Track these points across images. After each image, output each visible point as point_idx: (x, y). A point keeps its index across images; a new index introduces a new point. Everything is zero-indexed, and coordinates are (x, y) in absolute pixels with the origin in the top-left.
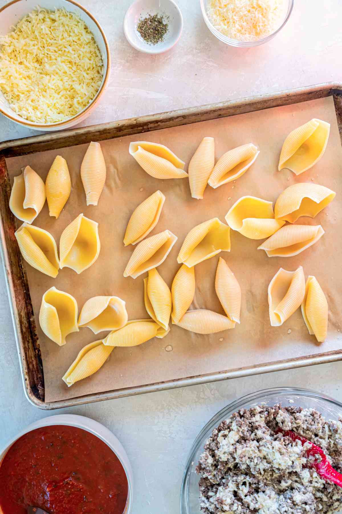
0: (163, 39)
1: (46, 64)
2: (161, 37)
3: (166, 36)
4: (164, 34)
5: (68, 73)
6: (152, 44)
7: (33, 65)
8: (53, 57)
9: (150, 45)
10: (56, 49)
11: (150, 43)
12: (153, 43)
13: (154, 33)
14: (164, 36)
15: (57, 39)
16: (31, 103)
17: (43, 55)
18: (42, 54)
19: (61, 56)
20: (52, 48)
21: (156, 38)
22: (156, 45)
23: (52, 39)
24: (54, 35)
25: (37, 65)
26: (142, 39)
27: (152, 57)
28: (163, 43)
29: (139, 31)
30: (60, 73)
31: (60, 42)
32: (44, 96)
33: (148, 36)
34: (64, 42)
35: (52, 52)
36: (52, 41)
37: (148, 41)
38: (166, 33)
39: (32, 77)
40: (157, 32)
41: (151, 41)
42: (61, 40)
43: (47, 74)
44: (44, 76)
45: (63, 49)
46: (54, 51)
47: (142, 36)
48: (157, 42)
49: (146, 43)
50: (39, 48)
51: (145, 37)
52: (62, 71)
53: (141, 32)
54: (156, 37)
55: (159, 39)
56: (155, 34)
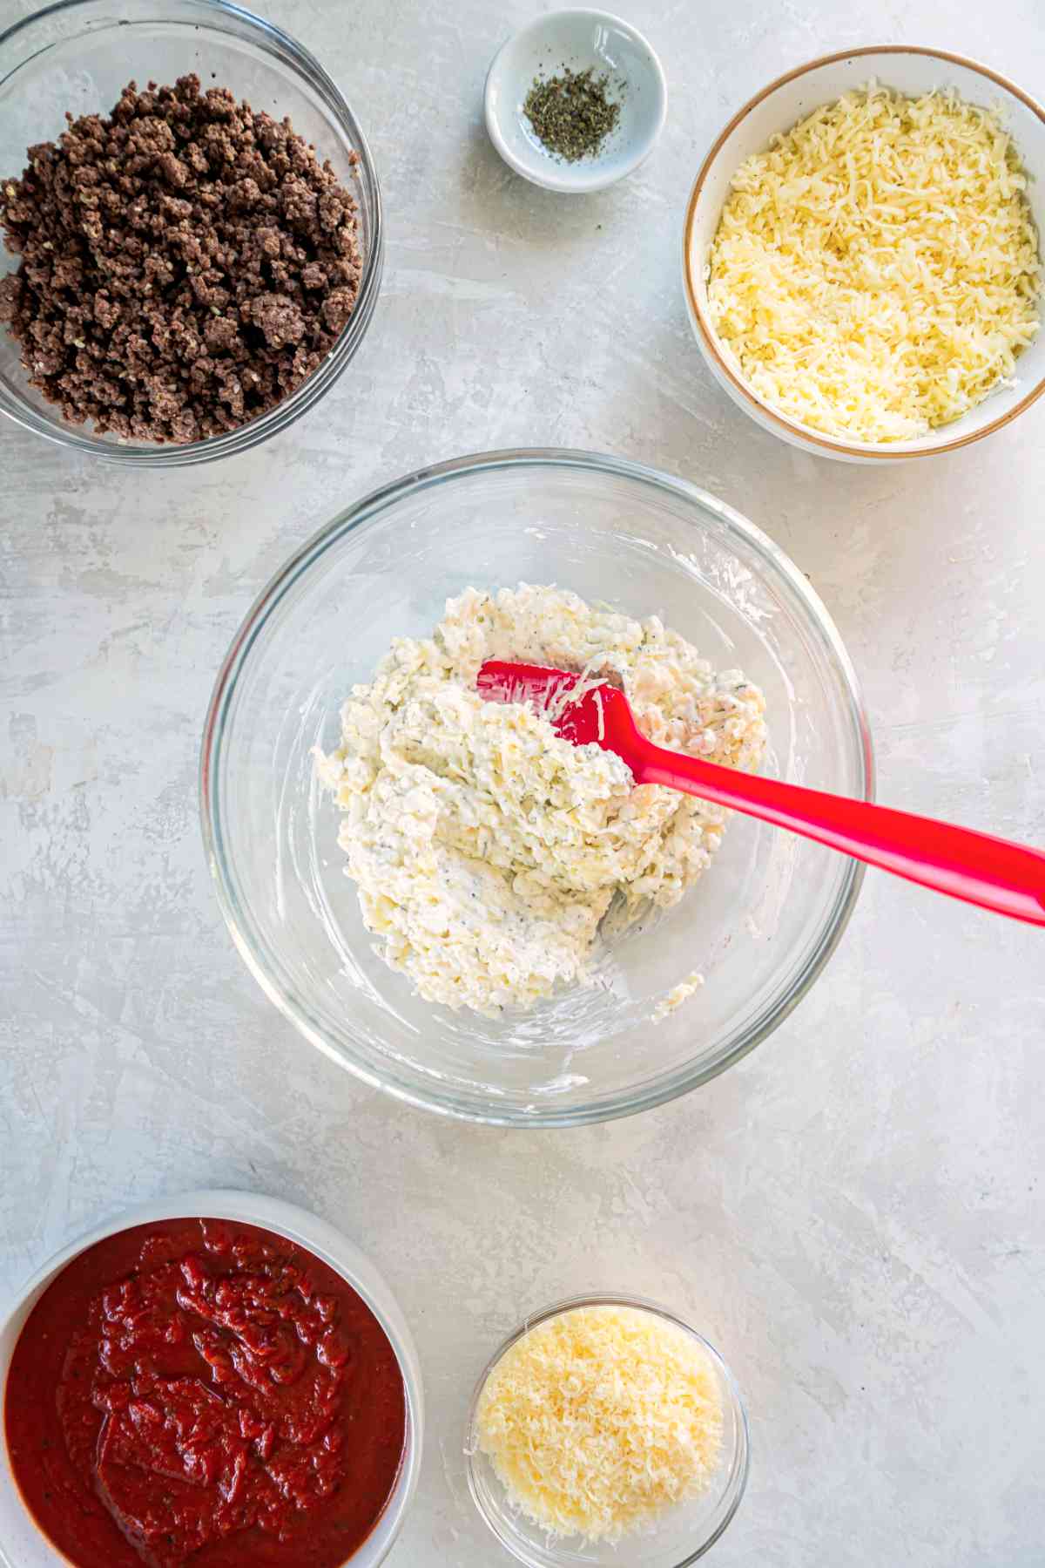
0: (599, 147)
1: (865, 258)
2: (595, 141)
3: (609, 141)
4: (604, 134)
5: (929, 288)
6: (564, 161)
7: (817, 255)
8: (888, 237)
9: (557, 161)
10: (900, 214)
11: (557, 155)
12: (567, 157)
13: (574, 127)
14: (602, 142)
15: (910, 182)
16: (815, 375)
17: (858, 230)
18: (854, 225)
19: (911, 233)
20: (887, 209)
21: (579, 144)
22: (576, 162)
23: (895, 181)
24: (902, 170)
25: (830, 257)
26: (535, 142)
27: (562, 200)
28: (596, 161)
29: (529, 116)
30: (909, 288)
31: (920, 193)
32: (854, 356)
33: (557, 134)
34: (935, 194)
35: (885, 221)
36: (891, 188)
37: (552, 150)
38: (610, 130)
39: (816, 292)
40: (582, 125)
41: (562, 151)
42: (925, 186)
43: (860, 288)
44: (852, 292)
45: (924, 215)
46: (889, 219)
47: (536, 131)
48: (581, 155)
49: (547, 154)
50: (847, 205)
51: (546, 135)
52: (914, 282)
53: (534, 120)
54: (577, 138)
55: (586, 147)
56: (576, 132)
